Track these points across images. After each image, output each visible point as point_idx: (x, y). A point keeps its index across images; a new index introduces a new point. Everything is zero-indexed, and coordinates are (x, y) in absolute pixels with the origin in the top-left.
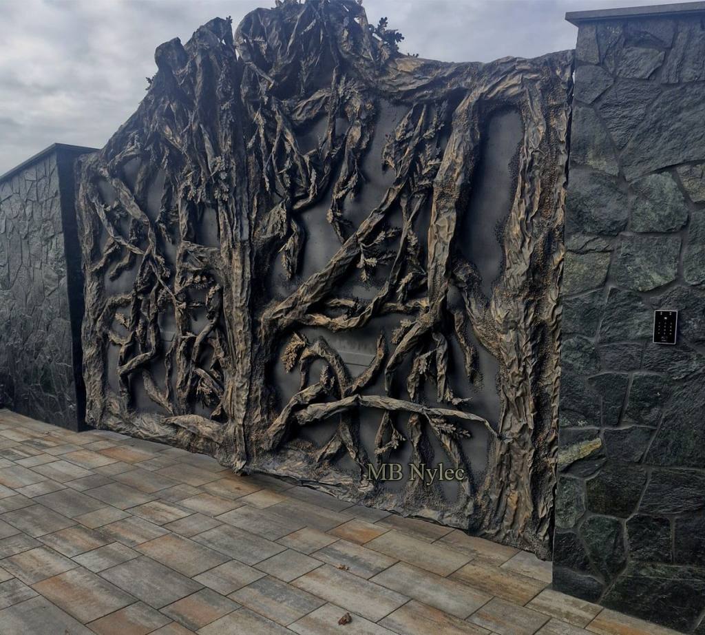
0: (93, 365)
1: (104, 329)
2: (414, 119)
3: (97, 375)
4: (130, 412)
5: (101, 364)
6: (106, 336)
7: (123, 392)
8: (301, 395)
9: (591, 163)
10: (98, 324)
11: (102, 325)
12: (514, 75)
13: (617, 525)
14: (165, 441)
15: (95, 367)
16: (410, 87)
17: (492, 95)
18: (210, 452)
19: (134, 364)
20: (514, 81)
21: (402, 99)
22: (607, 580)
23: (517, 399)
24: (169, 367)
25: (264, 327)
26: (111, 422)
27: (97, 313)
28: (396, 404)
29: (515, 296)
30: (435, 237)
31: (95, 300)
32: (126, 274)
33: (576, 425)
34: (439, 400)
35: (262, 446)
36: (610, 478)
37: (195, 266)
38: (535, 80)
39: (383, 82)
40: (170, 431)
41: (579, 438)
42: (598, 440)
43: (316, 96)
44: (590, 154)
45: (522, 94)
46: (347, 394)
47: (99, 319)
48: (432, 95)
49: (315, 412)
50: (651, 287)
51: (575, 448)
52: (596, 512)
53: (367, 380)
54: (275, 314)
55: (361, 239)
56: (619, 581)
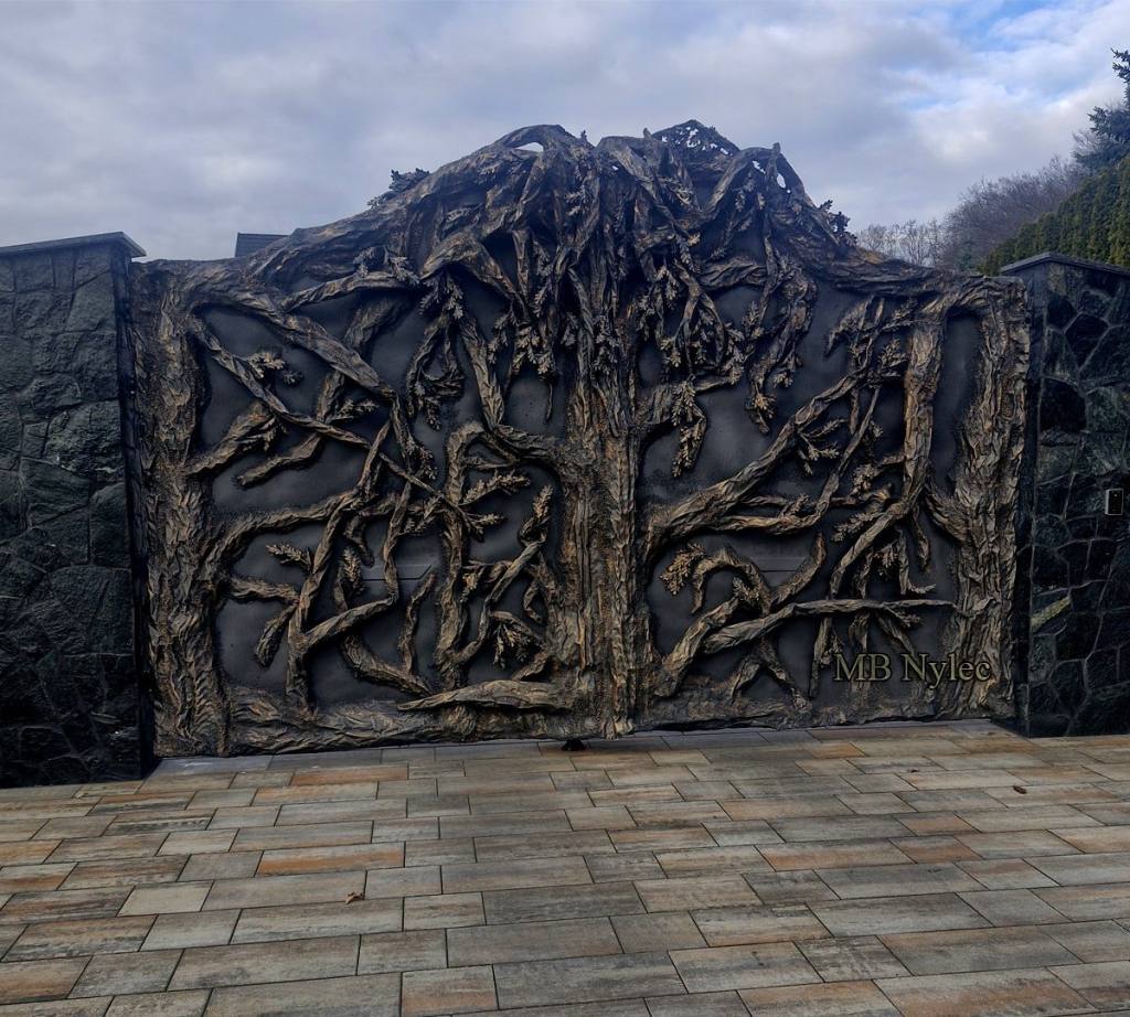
0: (191, 644)
1: (223, 576)
2: (871, 310)
3: (202, 662)
4: (312, 709)
5: (208, 641)
6: (224, 590)
7: (300, 676)
8: (711, 617)
9: (1058, 373)
10: (209, 569)
11: (219, 570)
12: (980, 290)
13: (1079, 665)
14: (412, 737)
15: (197, 647)
16: (876, 279)
17: (963, 303)
18: (519, 731)
19: (344, 624)
20: (981, 294)
21: (854, 290)
22: (1072, 714)
23: (984, 578)
24: (414, 619)
25: (654, 538)
26: (255, 737)
27: (204, 548)
29: (987, 484)
30: (916, 429)
31: (200, 524)
32: (290, 477)
33: (1048, 589)
34: (903, 592)
35: (656, 693)
36: (1074, 629)
37: (489, 462)
38: (999, 297)
39: (842, 268)
40: (419, 721)
41: (1050, 600)
42: (1068, 598)
43: (736, 262)
44: (1058, 367)
45: (985, 307)
46: (775, 608)
47: (211, 558)
48: (899, 291)
49: (745, 633)
50: (1104, 472)
51: (1047, 609)
52: (1063, 659)
53: (804, 584)
54: (673, 522)
55: (802, 429)
56: (1081, 710)
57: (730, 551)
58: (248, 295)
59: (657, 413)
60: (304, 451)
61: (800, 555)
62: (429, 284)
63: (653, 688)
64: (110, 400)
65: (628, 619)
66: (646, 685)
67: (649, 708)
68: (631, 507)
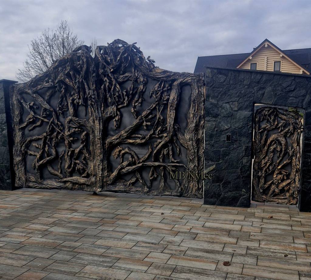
0: (20, 164)
1: (26, 150)
2: (160, 85)
3: (22, 167)
4: (41, 180)
5: (23, 163)
6: (26, 152)
7: (38, 172)
8: (122, 165)
9: (210, 100)
10: (23, 148)
11: (25, 148)
12: (189, 77)
13: (219, 185)
14: (60, 188)
15: (21, 164)
16: (160, 76)
17: (184, 81)
18: (81, 189)
19: (45, 161)
20: (189, 79)
21: (156, 79)
22: (218, 199)
23: (193, 158)
24: (61, 161)
25: (107, 144)
26: (31, 184)
27: (22, 144)
28: (157, 164)
29: (192, 132)
30: (170, 117)
31: (21, 139)
32: (37, 129)
33: (209, 163)
34: (170, 161)
35: (108, 183)
36: (217, 174)
37: (74, 125)
38: (195, 79)
39: (151, 74)
40: (61, 184)
41: (210, 166)
42: (214, 165)
43: (127, 74)
44: (210, 98)
45: (192, 82)
46: (139, 163)
47: (23, 146)
48: (166, 79)
49: (129, 169)
50: (225, 129)
51: (209, 168)
52: (214, 183)
53: (146, 158)
54: (112, 140)
55: (143, 117)
56: (220, 198)
57: (129, 149)
58: (27, 90)
59: (109, 113)
60: (39, 123)
61: (146, 150)
62: (56, 85)
63: (106, 181)
64: (4, 113)
65: (100, 164)
66: (105, 180)
67: (106, 186)
68: (100, 137)
